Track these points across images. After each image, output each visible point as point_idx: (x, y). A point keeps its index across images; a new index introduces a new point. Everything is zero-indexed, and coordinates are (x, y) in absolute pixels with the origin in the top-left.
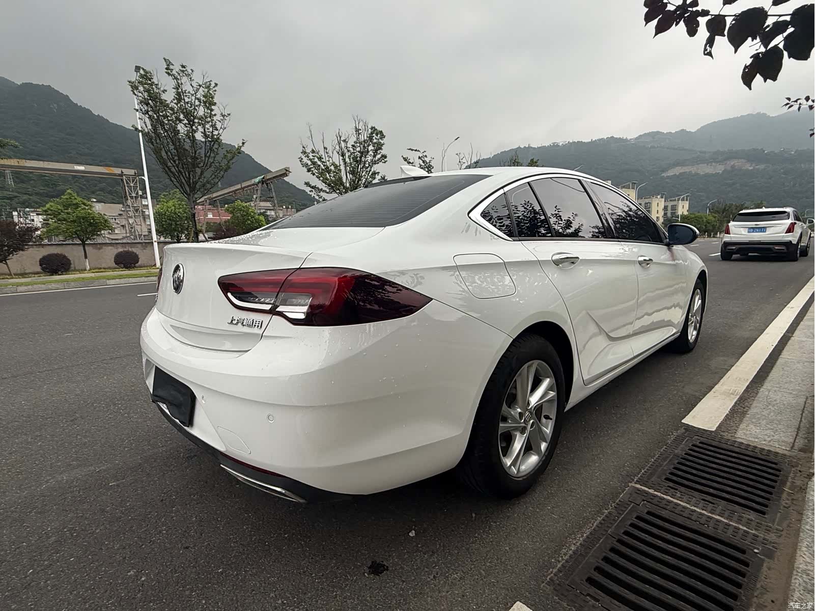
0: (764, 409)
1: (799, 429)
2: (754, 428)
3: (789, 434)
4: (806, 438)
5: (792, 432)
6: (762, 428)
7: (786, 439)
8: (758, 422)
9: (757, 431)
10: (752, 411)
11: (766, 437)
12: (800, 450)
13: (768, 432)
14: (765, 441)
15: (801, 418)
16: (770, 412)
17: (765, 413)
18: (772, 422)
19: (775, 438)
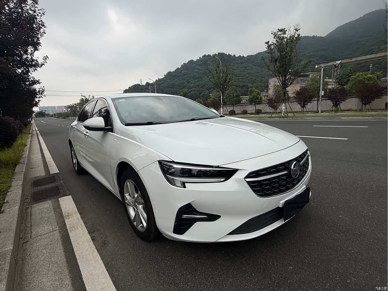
0: (49, 216)
1: (31, 215)
2: (47, 206)
3: (34, 211)
4: (27, 213)
5: (33, 212)
6: (44, 208)
7: (34, 208)
8: (47, 209)
9: (45, 206)
10: (52, 213)
11: (41, 206)
12: (28, 208)
13: (41, 208)
14: (41, 204)
15: (31, 221)
16: (45, 216)
17: (47, 215)
18: (42, 212)
19: (38, 207)
